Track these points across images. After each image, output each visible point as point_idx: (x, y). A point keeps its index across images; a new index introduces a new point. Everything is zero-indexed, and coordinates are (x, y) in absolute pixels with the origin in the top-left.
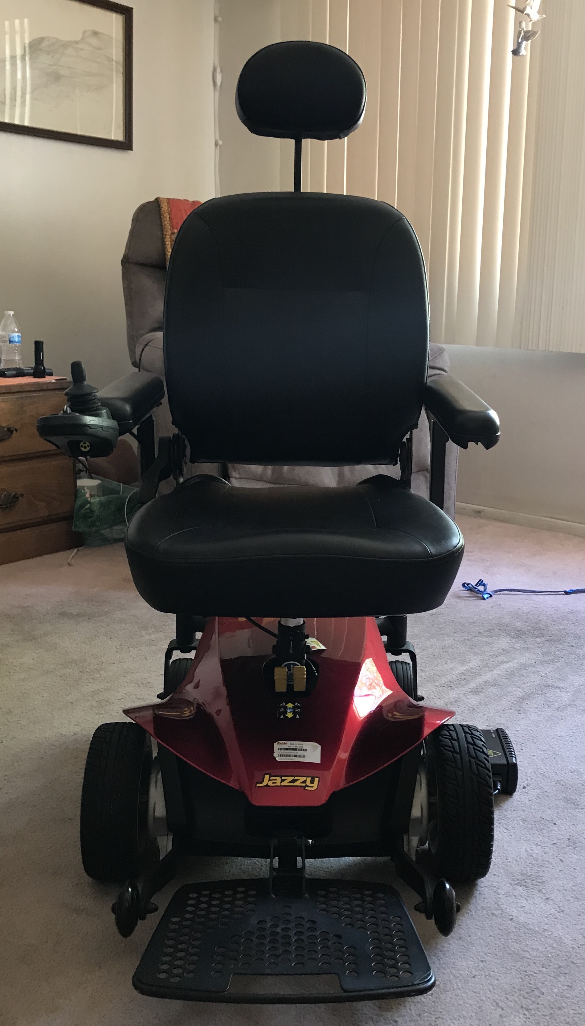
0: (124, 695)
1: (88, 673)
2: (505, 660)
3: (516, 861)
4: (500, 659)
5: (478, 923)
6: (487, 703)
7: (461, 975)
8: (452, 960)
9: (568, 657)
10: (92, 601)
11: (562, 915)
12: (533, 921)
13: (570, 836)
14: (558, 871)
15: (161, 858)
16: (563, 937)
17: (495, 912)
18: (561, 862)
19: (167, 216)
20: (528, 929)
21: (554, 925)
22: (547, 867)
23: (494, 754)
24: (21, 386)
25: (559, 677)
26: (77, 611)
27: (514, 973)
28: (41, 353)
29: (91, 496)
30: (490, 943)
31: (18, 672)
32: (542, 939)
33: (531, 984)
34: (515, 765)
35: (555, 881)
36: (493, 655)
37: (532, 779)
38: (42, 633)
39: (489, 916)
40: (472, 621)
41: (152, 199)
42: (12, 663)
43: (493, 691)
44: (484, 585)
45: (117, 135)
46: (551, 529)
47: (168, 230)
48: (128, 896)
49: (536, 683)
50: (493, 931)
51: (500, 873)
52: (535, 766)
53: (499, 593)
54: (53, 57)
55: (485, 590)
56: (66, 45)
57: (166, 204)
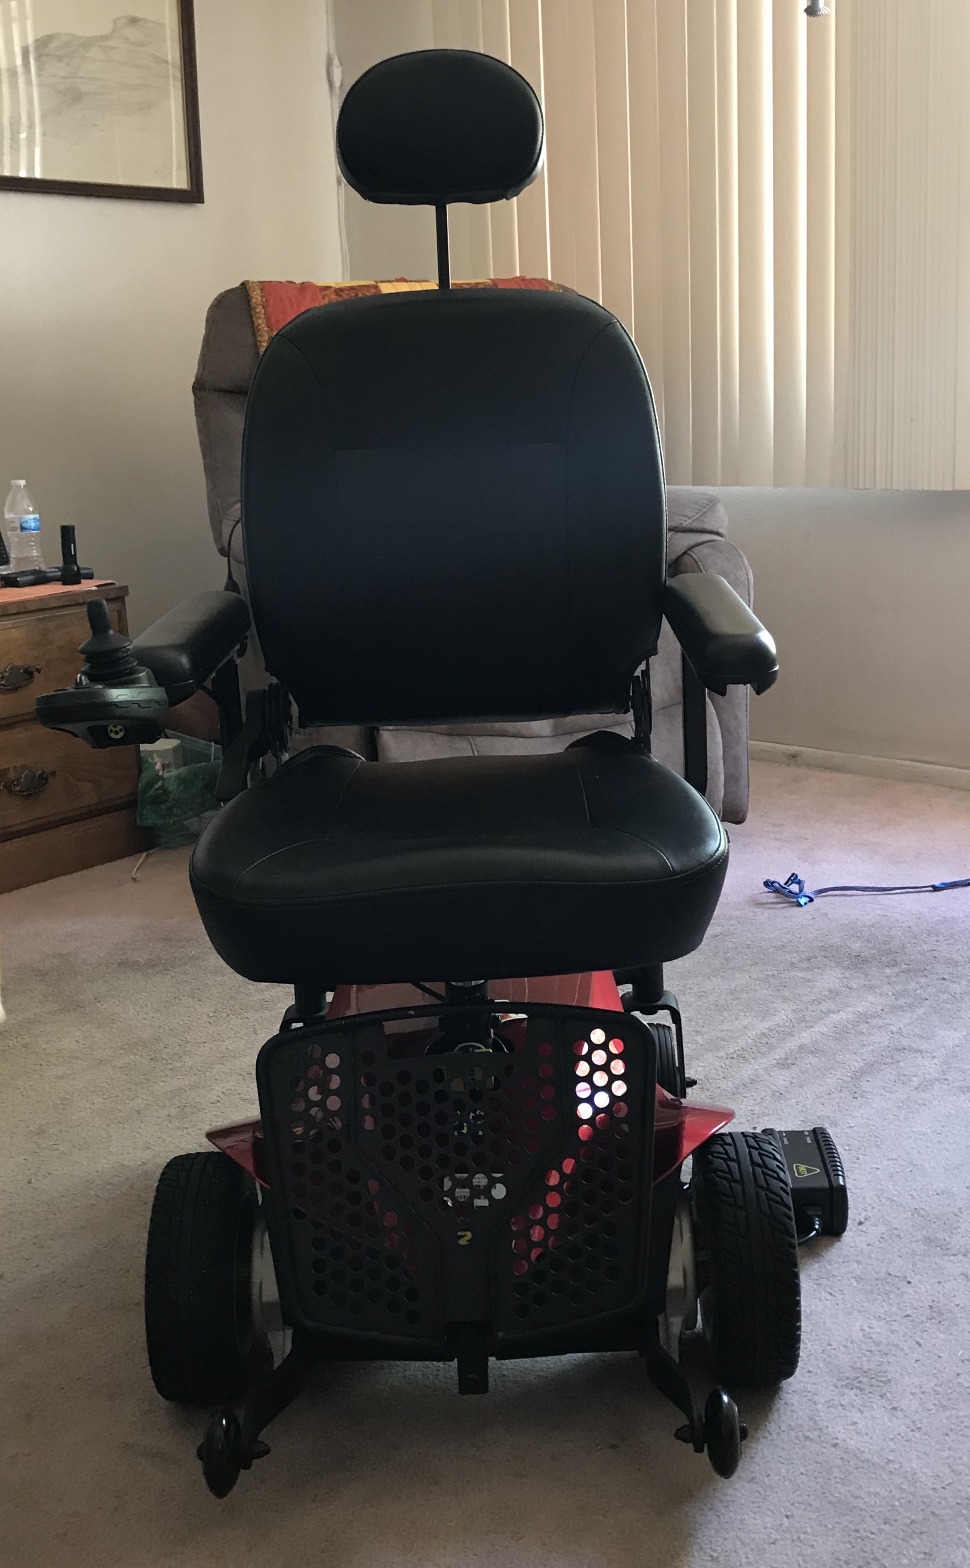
0: (220, 1094)
1: (165, 1062)
2: (833, 1007)
3: (845, 1346)
4: (824, 1006)
5: (783, 1454)
6: (804, 1083)
7: (754, 1540)
8: (739, 1517)
9: (937, 998)
10: (171, 940)
11: (917, 1435)
12: (871, 1447)
13: (933, 1301)
14: (913, 1361)
15: (276, 1366)
16: (918, 1471)
17: (809, 1434)
18: (917, 1346)
19: (260, 309)
20: (862, 1461)
21: (904, 1453)
22: (895, 1356)
23: (809, 1171)
24: (41, 599)
25: (920, 1033)
26: (146, 957)
27: (838, 1535)
28: (72, 545)
29: (164, 767)
30: (801, 1485)
31: (54, 1065)
32: (885, 1476)
33: (865, 1552)
34: (843, 1190)
35: (907, 1379)
36: (814, 1001)
37: (873, 1208)
38: (91, 997)
39: (800, 1441)
40: (779, 944)
41: (236, 284)
42: (45, 1049)
43: (813, 1062)
44: (799, 883)
45: (179, 180)
46: (912, 779)
47: (264, 333)
48: (220, 1432)
49: (882, 1045)
50: (806, 1466)
51: (819, 1367)
52: (879, 1187)
53: (824, 894)
54: (68, 64)
55: (801, 890)
56: (87, 43)
57: (259, 291)
